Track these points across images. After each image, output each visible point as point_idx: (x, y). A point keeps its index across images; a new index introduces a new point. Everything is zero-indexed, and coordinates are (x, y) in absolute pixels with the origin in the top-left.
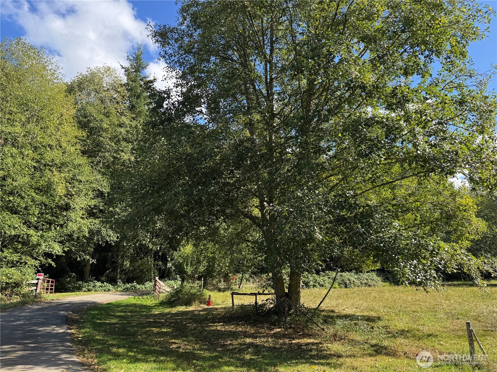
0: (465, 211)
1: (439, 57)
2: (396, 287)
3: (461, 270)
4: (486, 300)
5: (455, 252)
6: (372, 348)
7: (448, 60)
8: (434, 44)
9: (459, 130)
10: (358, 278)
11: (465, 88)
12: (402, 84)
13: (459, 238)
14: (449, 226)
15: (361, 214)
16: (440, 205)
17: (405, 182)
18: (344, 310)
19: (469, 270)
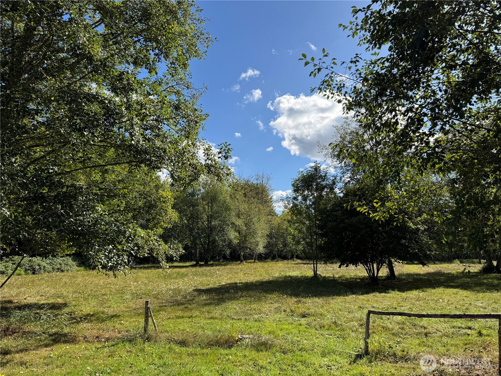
0: (164, 202)
1: (166, 60)
2: (91, 272)
3: (151, 254)
4: (167, 279)
5: (149, 238)
6: (51, 338)
7: (173, 66)
8: (164, 46)
9: (171, 130)
10: (50, 264)
11: (182, 96)
12: (130, 72)
13: (155, 226)
14: (149, 214)
15: (63, 194)
16: (146, 194)
17: (117, 168)
18: (25, 299)
19: (157, 254)
